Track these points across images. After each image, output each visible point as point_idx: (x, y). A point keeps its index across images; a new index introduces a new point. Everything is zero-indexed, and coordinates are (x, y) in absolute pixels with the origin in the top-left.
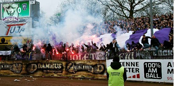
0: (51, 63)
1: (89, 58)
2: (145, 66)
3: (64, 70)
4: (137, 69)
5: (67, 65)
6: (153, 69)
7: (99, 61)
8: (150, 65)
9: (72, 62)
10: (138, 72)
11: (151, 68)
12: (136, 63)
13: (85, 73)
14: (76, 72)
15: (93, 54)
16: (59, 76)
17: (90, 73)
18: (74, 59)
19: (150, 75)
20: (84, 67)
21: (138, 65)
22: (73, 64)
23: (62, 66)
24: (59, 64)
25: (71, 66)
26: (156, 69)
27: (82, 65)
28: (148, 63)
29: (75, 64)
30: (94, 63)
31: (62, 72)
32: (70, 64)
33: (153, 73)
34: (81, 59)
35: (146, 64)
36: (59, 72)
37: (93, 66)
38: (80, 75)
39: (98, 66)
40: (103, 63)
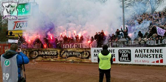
0: (49, 51)
1: (77, 47)
2: (119, 52)
3: (59, 55)
4: (114, 55)
5: (61, 52)
6: (125, 54)
7: (85, 49)
8: (123, 51)
9: (65, 50)
10: (115, 57)
11: (124, 54)
12: (113, 50)
13: (74, 58)
14: (67, 57)
15: (80, 44)
16: (55, 61)
17: (78, 58)
18: (66, 47)
19: (122, 59)
20: (74, 53)
21: (114, 52)
22: (65, 51)
23: (57, 53)
24: (55, 52)
25: (64, 53)
26: (127, 55)
27: (72, 52)
28: (121, 50)
29: (67, 52)
30: (81, 51)
31: (57, 58)
32: (63, 51)
33: (125, 58)
34: (72, 48)
35: (120, 51)
36: (55, 58)
37: (81, 53)
38: (71, 59)
39: (85, 53)
40: (89, 50)
